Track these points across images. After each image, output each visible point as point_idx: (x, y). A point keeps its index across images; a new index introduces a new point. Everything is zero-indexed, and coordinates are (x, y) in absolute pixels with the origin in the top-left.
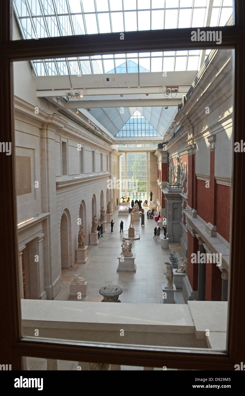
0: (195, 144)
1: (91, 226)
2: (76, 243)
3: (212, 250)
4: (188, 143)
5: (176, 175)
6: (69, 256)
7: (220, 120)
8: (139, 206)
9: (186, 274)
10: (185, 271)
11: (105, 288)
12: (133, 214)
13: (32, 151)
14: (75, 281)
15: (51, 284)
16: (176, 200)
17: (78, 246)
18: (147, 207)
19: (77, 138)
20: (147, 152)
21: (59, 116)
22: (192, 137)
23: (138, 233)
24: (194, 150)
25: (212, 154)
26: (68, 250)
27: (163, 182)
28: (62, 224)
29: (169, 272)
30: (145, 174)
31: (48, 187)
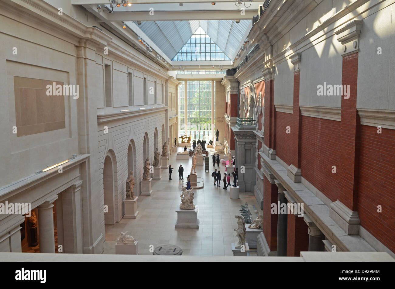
0: (274, 67)
1: (143, 172)
2: (123, 194)
3: (295, 199)
4: (265, 66)
5: (249, 108)
6: (114, 210)
7: (308, 34)
8: (202, 147)
9: (262, 230)
10: (260, 227)
11: (160, 249)
12: (195, 157)
13: (65, 74)
14: (122, 240)
15: (92, 244)
16: (249, 139)
17: (125, 197)
18: (212, 149)
19: (125, 60)
20: (212, 80)
21: (100, 29)
22: (270, 58)
23: (201, 180)
24: (273, 74)
25: (297, 78)
26: (113, 202)
27: (232, 117)
28: (105, 169)
29: (240, 228)
30: (209, 109)
31: (87, 122)
